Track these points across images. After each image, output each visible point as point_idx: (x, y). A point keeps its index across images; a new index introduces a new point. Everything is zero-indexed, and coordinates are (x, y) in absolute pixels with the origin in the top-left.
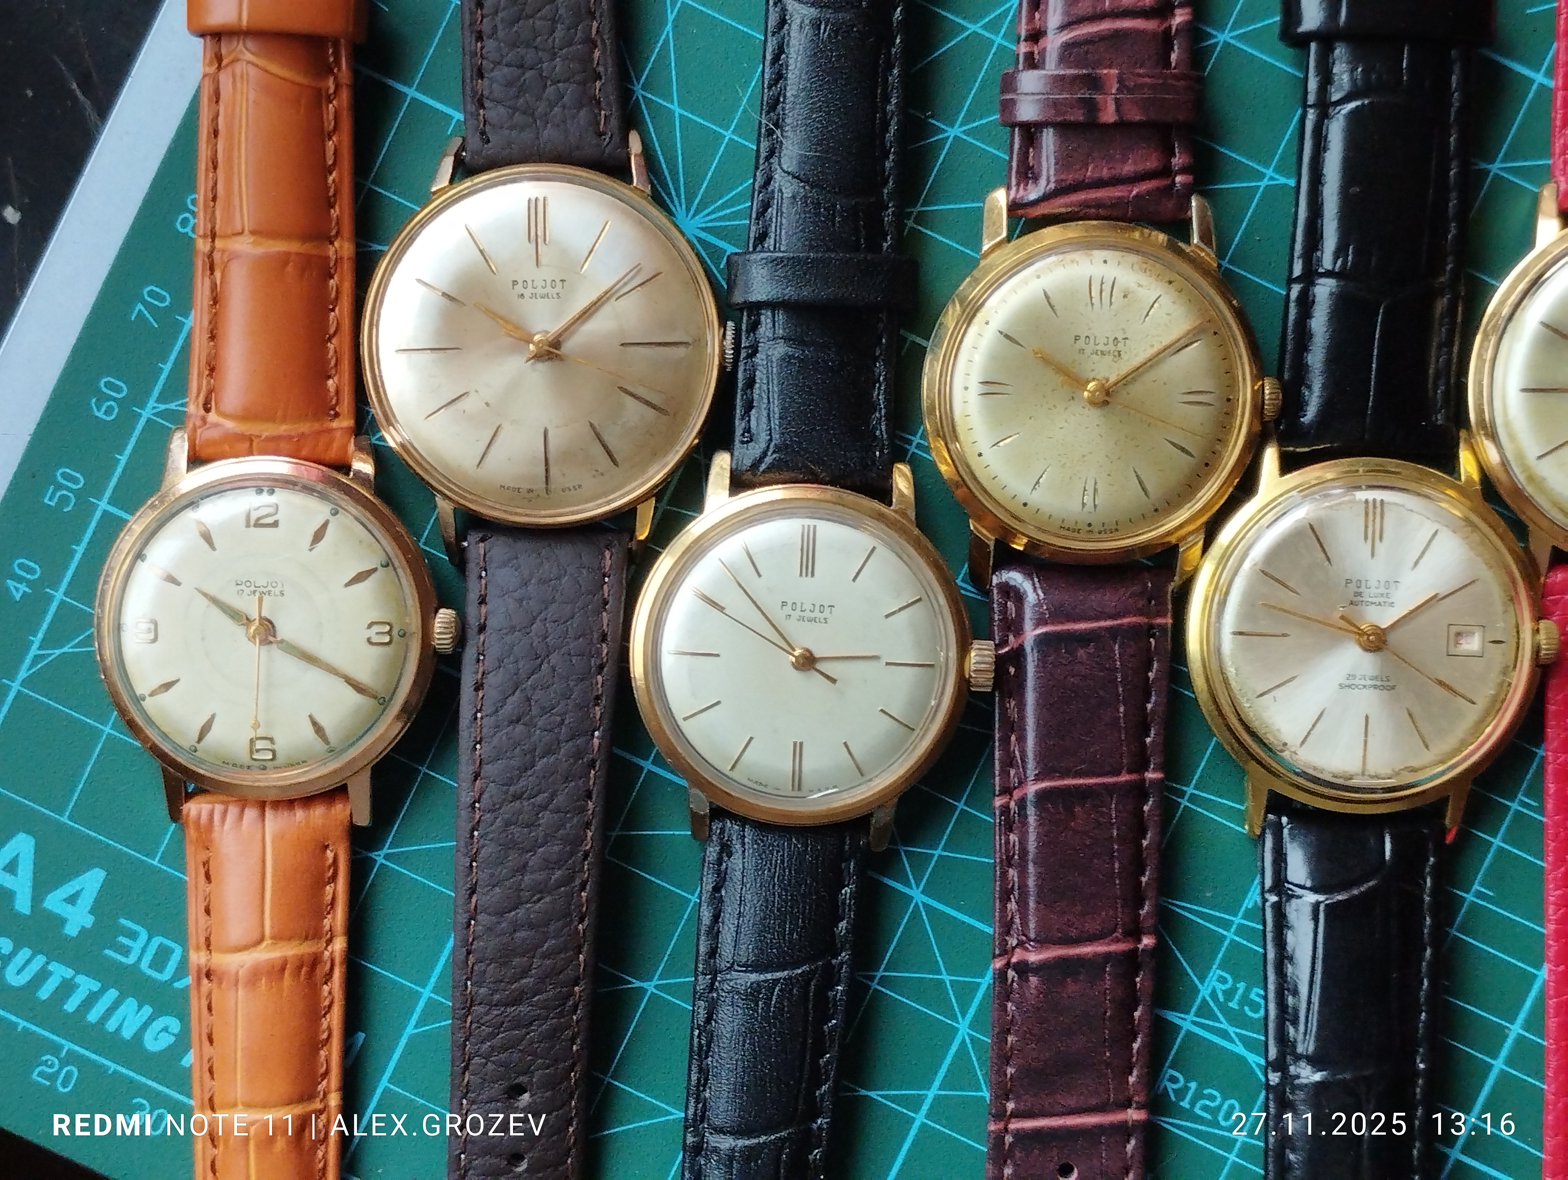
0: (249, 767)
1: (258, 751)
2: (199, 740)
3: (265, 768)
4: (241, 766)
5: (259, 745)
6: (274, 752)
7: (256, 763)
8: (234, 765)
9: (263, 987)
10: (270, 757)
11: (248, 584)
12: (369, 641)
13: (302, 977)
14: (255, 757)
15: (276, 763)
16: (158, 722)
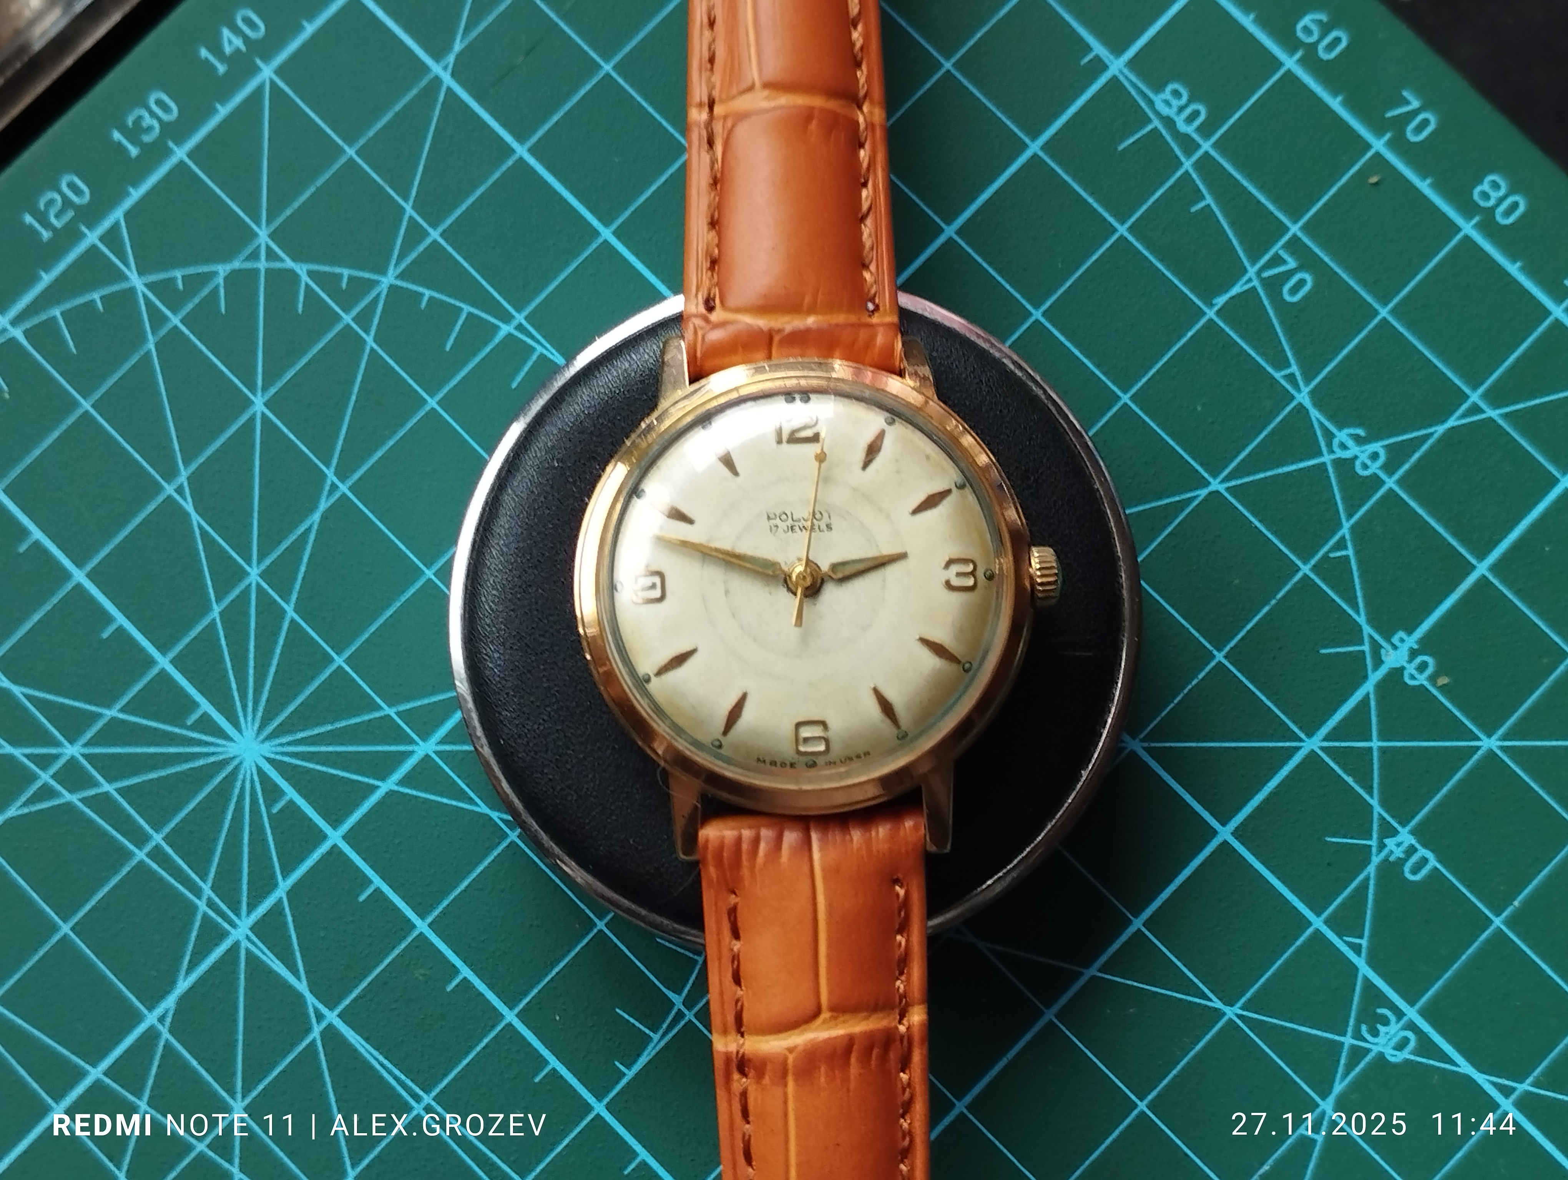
0: (792, 765)
1: (806, 740)
2: (726, 732)
3: (814, 765)
4: (783, 765)
5: (806, 732)
6: (827, 741)
7: (804, 759)
8: (773, 763)
9: (823, 1080)
10: (822, 748)
11: (784, 517)
12: (948, 585)
13: (873, 1062)
14: (802, 749)
15: (832, 756)
16: (669, 710)
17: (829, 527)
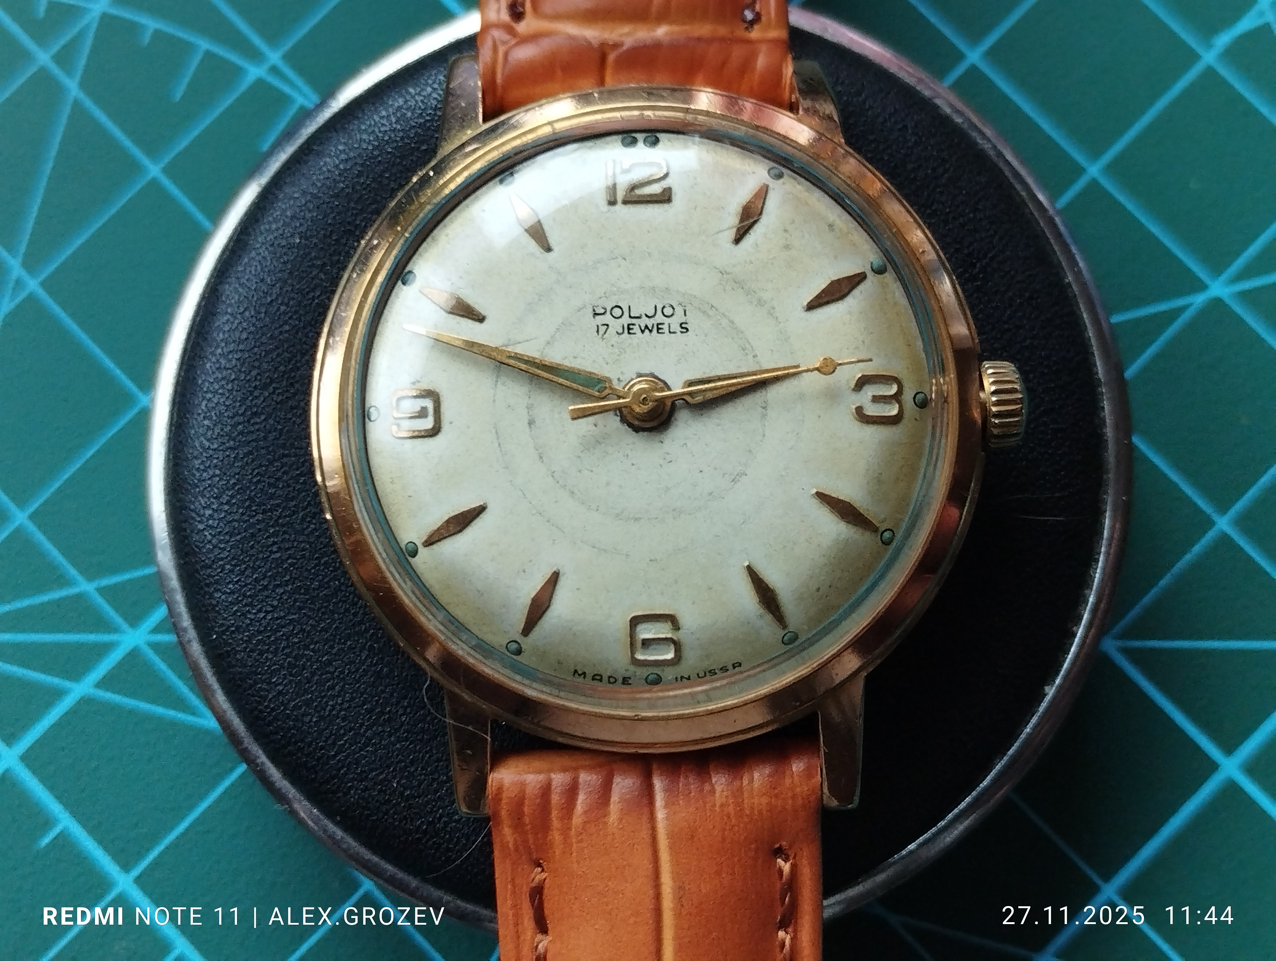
0: (626, 681)
1: (646, 643)
2: (527, 630)
3: (658, 681)
4: (612, 680)
5: (646, 632)
6: (677, 645)
7: (643, 672)
8: (598, 678)
10: (670, 656)
11: (617, 312)
12: (861, 415)
14: (640, 657)
15: (684, 669)
16: (444, 598)
17: (684, 328)
